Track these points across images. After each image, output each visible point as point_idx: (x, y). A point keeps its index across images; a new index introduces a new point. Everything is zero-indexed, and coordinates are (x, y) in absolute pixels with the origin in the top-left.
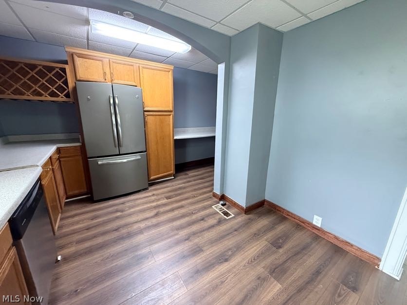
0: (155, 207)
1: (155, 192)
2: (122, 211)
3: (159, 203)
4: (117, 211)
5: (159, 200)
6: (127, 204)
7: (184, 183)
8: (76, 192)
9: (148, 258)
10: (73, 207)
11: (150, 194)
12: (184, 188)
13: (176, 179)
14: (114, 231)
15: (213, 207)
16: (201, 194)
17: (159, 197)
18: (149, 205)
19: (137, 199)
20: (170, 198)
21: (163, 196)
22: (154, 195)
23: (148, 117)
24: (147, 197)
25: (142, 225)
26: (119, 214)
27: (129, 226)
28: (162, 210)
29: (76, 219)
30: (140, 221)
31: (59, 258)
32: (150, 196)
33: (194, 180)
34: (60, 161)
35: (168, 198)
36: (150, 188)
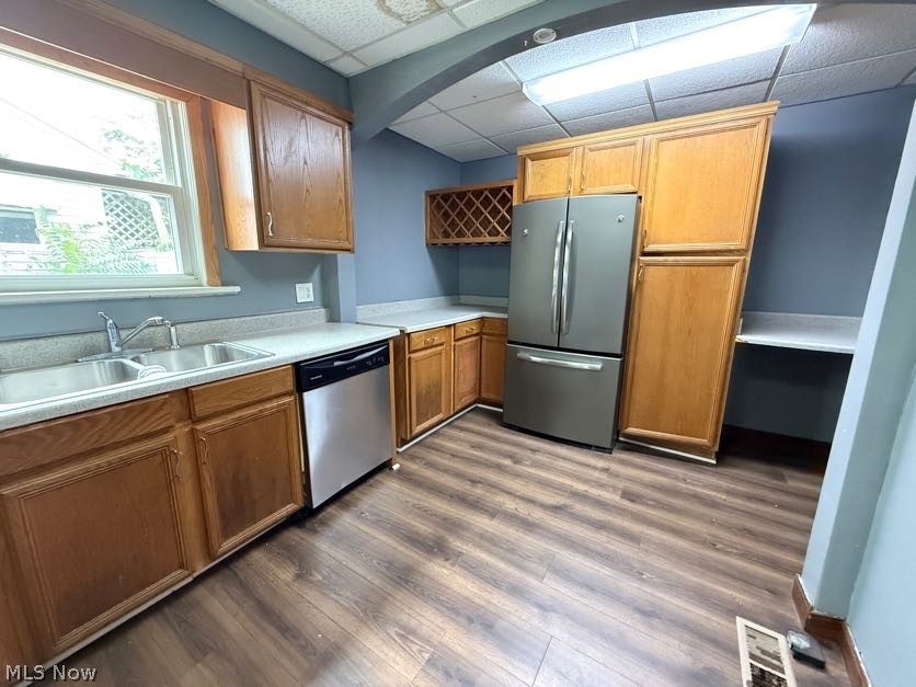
0: (575, 494)
1: (615, 467)
2: (517, 461)
3: (594, 492)
4: (510, 456)
5: (601, 485)
6: (538, 457)
7: (729, 492)
8: (492, 397)
9: (447, 560)
10: (480, 418)
11: (601, 464)
12: (714, 504)
13: (720, 470)
14: (469, 480)
15: (741, 622)
16: (745, 555)
17: (612, 481)
18: (568, 482)
19: (565, 459)
20: (632, 501)
21: (621, 485)
22: (606, 470)
23: (650, 269)
24: (588, 466)
25: (510, 505)
26: (507, 462)
27: (492, 490)
28: (579, 508)
29: (462, 434)
30: (516, 496)
31: (396, 467)
32: (595, 468)
33: (782, 506)
34: (481, 338)
35: (627, 495)
36: (618, 454)
